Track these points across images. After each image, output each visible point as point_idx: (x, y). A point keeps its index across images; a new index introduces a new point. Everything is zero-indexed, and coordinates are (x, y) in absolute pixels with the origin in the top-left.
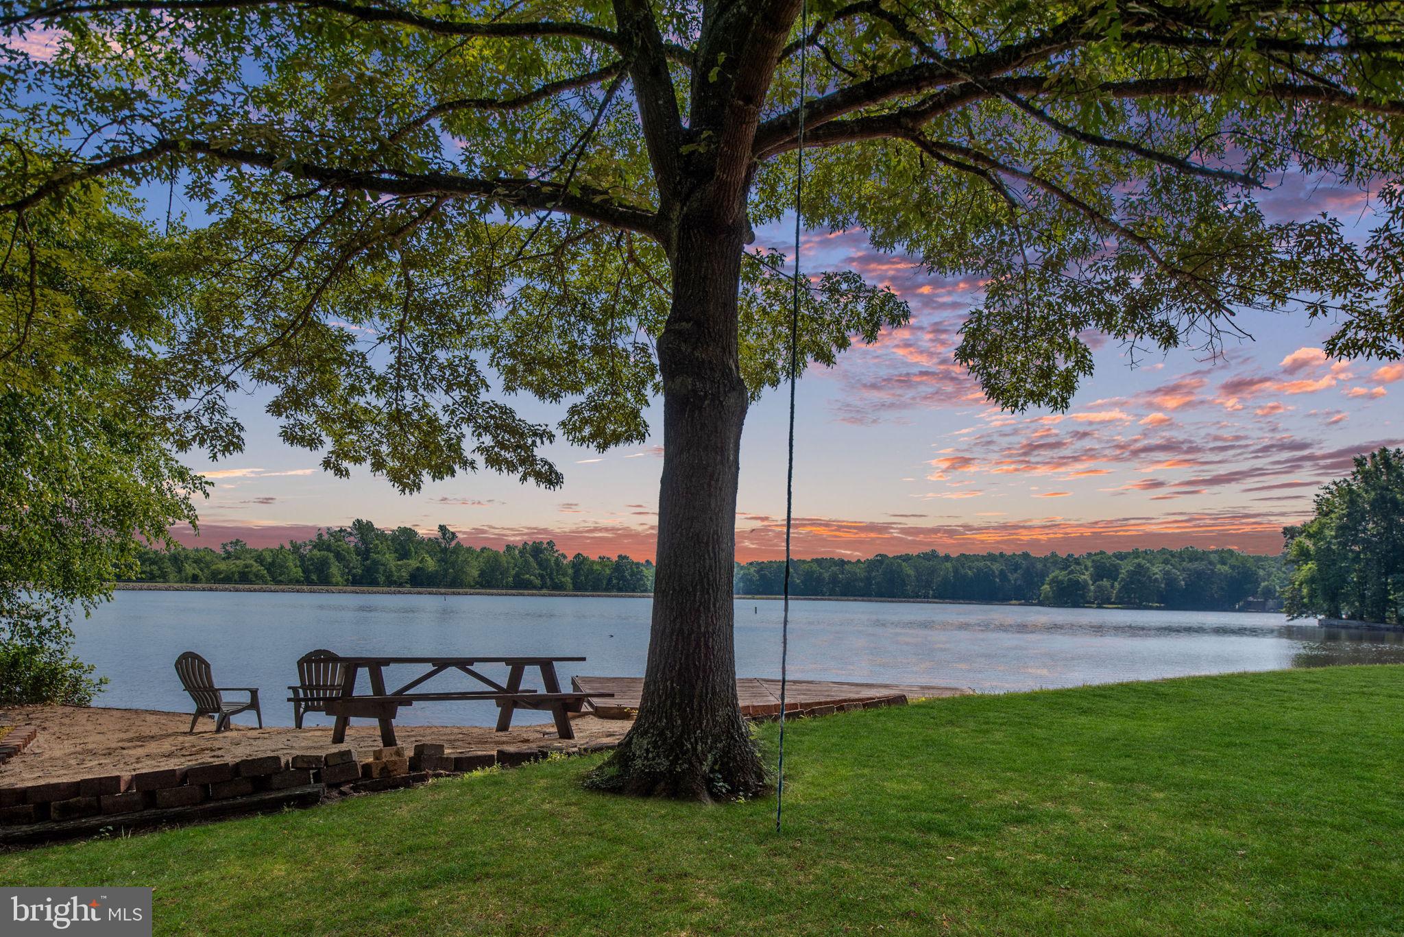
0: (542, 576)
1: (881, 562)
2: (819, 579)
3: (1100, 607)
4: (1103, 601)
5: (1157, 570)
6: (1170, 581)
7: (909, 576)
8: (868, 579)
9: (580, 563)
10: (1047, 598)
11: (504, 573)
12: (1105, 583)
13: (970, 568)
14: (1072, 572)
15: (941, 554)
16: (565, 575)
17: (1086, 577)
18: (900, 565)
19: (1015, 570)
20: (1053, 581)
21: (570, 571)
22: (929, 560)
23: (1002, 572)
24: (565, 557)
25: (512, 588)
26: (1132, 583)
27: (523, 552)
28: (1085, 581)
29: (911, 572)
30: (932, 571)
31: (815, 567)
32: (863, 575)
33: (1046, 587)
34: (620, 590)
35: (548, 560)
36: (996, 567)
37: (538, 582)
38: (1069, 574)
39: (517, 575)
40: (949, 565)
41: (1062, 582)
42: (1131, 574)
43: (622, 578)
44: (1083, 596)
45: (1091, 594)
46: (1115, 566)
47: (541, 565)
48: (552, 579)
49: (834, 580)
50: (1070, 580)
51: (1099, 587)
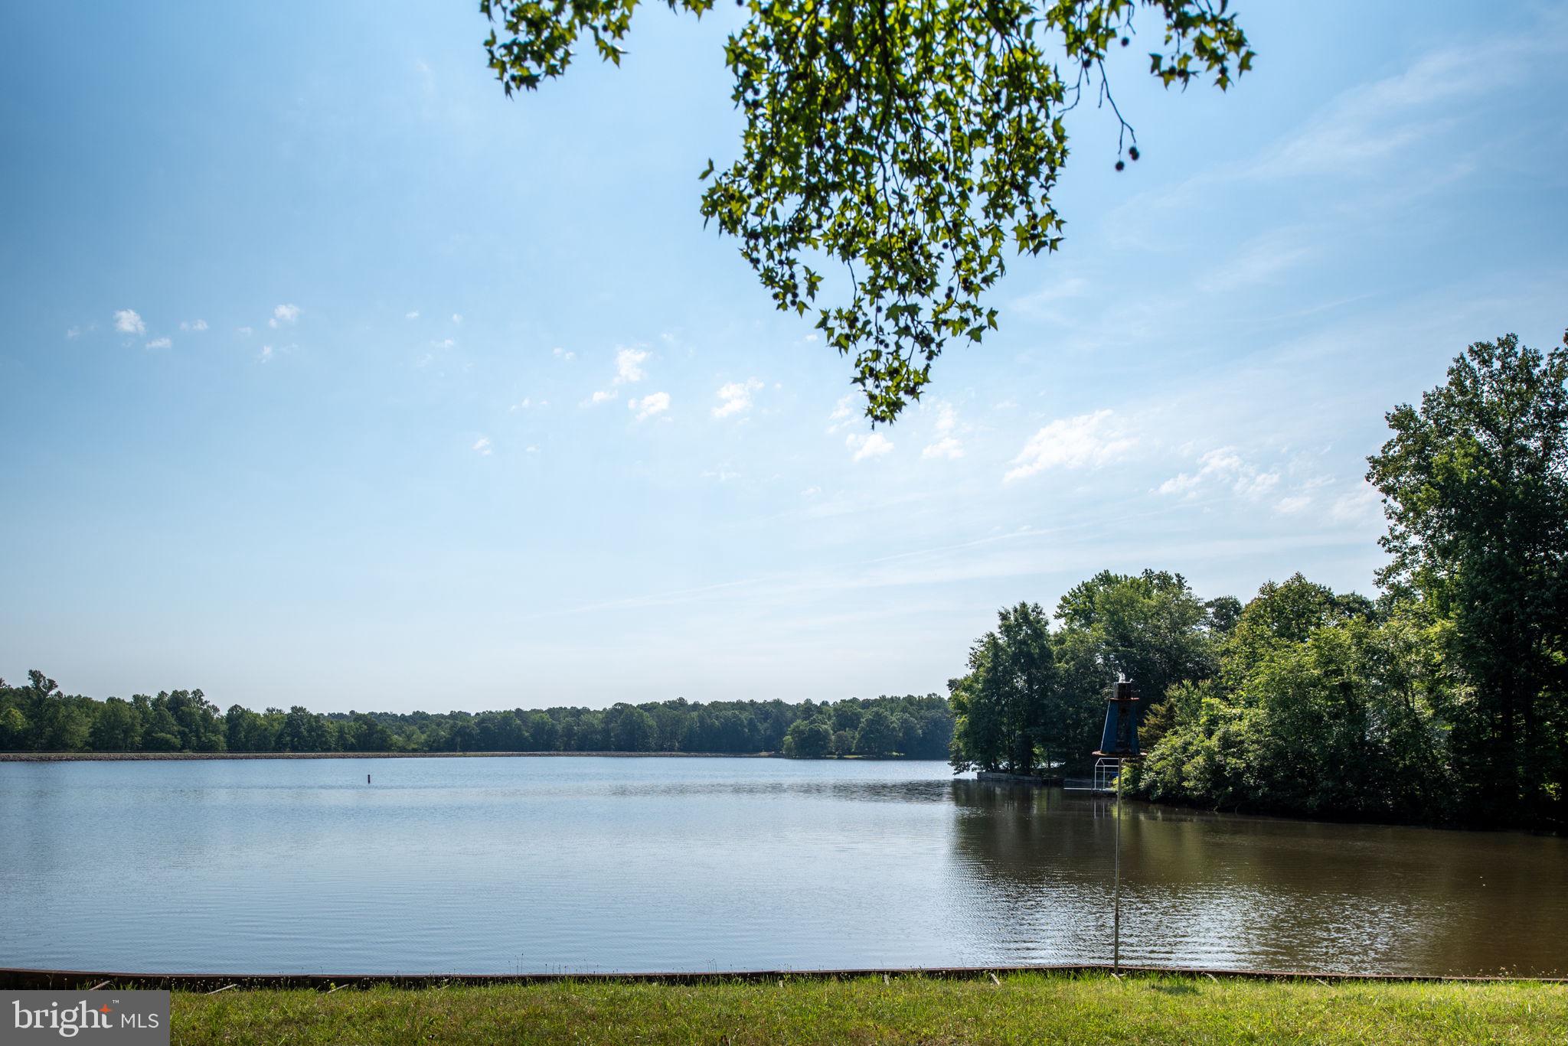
0: (183, 734)
1: (620, 712)
2: (552, 732)
3: (840, 758)
4: (843, 753)
5: (894, 719)
6: (908, 729)
7: (650, 727)
8: (606, 732)
9: (237, 716)
10: (789, 749)
11: (128, 731)
12: (847, 733)
13: (717, 718)
14: (814, 721)
15: (690, 702)
16: (216, 732)
17: (827, 727)
18: (641, 715)
19: (765, 720)
20: (794, 731)
21: (224, 727)
22: (675, 709)
23: (751, 721)
24: (216, 710)
25: (139, 750)
26: (872, 733)
27: (157, 703)
28: (826, 731)
29: (652, 722)
30: (677, 722)
31: (546, 717)
32: (600, 727)
33: (788, 738)
34: (294, 749)
35: (191, 714)
36: (744, 716)
37: (177, 741)
38: (811, 723)
39: (148, 733)
40: (695, 714)
41: (803, 732)
42: (870, 722)
43: (298, 734)
44: (824, 747)
45: (832, 744)
46: (856, 714)
47: (181, 719)
48: (198, 737)
49: (569, 732)
50: (811, 730)
51: (839, 737)
